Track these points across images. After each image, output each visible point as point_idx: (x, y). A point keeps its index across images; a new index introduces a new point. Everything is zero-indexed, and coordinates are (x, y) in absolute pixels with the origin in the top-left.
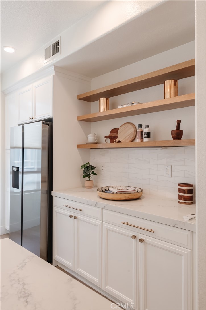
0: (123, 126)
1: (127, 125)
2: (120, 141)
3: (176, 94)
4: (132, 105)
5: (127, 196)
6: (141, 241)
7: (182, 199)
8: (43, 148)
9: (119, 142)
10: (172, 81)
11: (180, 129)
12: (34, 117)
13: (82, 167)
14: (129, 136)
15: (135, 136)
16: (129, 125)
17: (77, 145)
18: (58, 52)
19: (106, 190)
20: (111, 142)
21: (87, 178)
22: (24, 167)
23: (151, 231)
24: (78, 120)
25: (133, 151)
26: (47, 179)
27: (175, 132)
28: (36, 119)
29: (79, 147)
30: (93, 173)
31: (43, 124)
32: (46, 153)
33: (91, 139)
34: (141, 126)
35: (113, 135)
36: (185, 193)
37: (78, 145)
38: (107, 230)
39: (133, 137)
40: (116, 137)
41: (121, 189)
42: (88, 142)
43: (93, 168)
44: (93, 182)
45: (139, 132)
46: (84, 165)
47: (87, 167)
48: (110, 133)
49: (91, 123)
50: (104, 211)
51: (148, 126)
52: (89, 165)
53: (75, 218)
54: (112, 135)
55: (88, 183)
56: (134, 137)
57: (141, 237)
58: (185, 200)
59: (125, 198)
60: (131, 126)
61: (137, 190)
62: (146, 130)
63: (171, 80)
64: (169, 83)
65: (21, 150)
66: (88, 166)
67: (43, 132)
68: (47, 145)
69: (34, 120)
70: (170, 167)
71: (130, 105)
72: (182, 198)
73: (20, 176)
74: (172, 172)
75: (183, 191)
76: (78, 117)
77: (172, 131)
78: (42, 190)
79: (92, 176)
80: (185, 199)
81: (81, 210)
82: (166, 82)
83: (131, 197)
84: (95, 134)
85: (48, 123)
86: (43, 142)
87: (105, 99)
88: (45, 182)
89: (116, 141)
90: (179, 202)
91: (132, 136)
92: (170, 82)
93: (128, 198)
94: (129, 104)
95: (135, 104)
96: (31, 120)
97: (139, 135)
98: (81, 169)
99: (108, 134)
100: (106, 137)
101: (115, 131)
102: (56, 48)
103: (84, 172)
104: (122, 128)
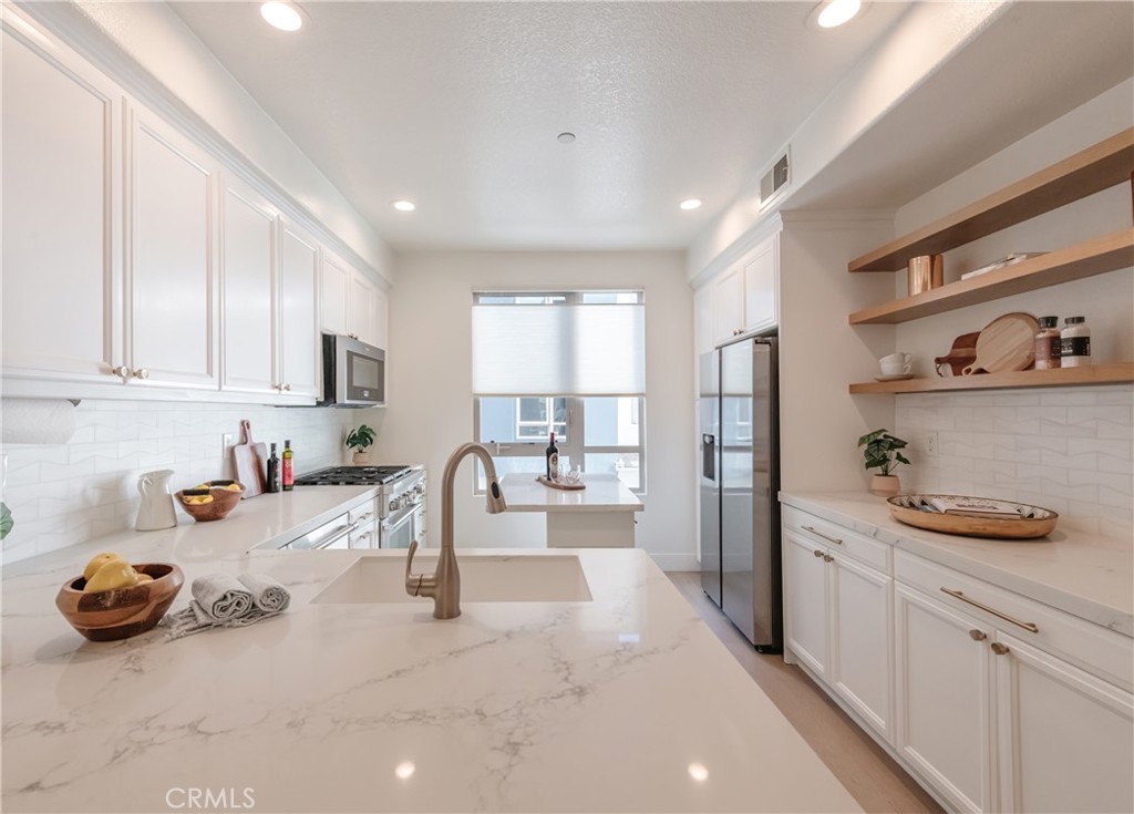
0: (993, 326)
1: (1008, 321)
2: (985, 368)
4: (1006, 266)
5: (978, 525)
6: (999, 649)
8: (756, 395)
9: (981, 371)
12: (743, 329)
13: (862, 440)
14: (1016, 353)
16: (1014, 319)
17: (850, 385)
18: (785, 180)
19: (923, 503)
20: (955, 374)
21: (879, 470)
22: (724, 437)
23: (1033, 628)
24: (851, 324)
25: (1031, 397)
26: (768, 466)
28: (746, 333)
29: (854, 389)
30: (899, 457)
31: (756, 342)
32: (766, 403)
33: (889, 366)
34: (1051, 321)
35: (963, 352)
37: (851, 387)
38: (907, 603)
39: (1027, 357)
40: (972, 359)
41: (973, 506)
42: (880, 377)
43: (897, 444)
44: (898, 480)
45: (1041, 339)
46: (869, 436)
47: (878, 442)
48: (954, 347)
49: (899, 325)
50: (897, 552)
51: (1079, 320)
52: (885, 436)
53: (828, 559)
54: (959, 352)
55: (880, 483)
56: (1033, 356)
57: (1004, 640)
60: (1022, 323)
61: (1027, 511)
62: (1070, 333)
65: (717, 399)
66: (881, 437)
67: (756, 356)
68: (766, 386)
69: (743, 335)
71: (1000, 266)
73: (717, 454)
76: (851, 316)
78: (755, 490)
79: (896, 468)
81: (840, 542)
83: (991, 530)
84: (904, 356)
85: (768, 339)
86: (756, 381)
87: (926, 258)
88: (763, 471)
89: (968, 371)
91: (1027, 353)
94: (997, 263)
95: (1016, 261)
96: (739, 336)
97: (1043, 349)
98: (860, 445)
99: (946, 351)
100: (939, 361)
101: (968, 341)
102: (780, 173)
103: (868, 453)
104: (992, 329)
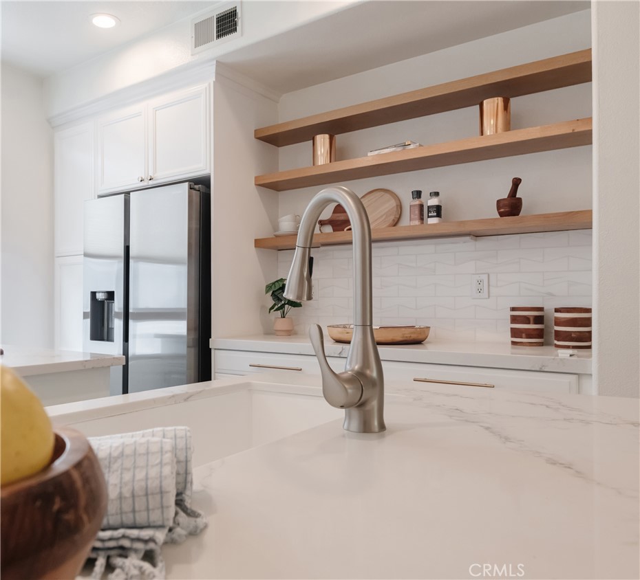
0: (366, 197)
1: (379, 193)
3: (508, 126)
4: (404, 149)
7: (524, 335)
10: (499, 101)
11: (518, 196)
12: (153, 177)
13: (268, 288)
14: (384, 217)
15: (398, 216)
16: (382, 193)
17: (256, 240)
18: (234, 31)
24: (256, 185)
25: (392, 249)
27: (506, 202)
28: (155, 180)
29: (259, 243)
31: (191, 188)
33: (286, 224)
34: (418, 194)
36: (529, 323)
39: (394, 220)
42: (277, 233)
44: (292, 322)
45: (409, 206)
46: (274, 283)
48: (333, 213)
49: (280, 192)
51: (437, 194)
54: (338, 217)
55: (281, 324)
56: (396, 220)
58: (529, 336)
59: (403, 337)
60: (387, 196)
62: (434, 202)
63: (496, 98)
64: (492, 105)
66: (282, 284)
69: (151, 183)
70: (485, 277)
71: (399, 149)
72: (523, 333)
74: (490, 287)
75: (526, 320)
76: (256, 178)
77: (499, 202)
80: (529, 334)
81: (301, 370)
82: (485, 102)
85: (199, 186)
87: (327, 136)
89: (348, 230)
90: (513, 343)
91: (392, 218)
92: (494, 102)
93: (408, 339)
94: (395, 146)
95: (412, 147)
96: (146, 183)
98: (267, 292)
99: (327, 216)
100: (322, 223)
102: (226, 23)
